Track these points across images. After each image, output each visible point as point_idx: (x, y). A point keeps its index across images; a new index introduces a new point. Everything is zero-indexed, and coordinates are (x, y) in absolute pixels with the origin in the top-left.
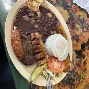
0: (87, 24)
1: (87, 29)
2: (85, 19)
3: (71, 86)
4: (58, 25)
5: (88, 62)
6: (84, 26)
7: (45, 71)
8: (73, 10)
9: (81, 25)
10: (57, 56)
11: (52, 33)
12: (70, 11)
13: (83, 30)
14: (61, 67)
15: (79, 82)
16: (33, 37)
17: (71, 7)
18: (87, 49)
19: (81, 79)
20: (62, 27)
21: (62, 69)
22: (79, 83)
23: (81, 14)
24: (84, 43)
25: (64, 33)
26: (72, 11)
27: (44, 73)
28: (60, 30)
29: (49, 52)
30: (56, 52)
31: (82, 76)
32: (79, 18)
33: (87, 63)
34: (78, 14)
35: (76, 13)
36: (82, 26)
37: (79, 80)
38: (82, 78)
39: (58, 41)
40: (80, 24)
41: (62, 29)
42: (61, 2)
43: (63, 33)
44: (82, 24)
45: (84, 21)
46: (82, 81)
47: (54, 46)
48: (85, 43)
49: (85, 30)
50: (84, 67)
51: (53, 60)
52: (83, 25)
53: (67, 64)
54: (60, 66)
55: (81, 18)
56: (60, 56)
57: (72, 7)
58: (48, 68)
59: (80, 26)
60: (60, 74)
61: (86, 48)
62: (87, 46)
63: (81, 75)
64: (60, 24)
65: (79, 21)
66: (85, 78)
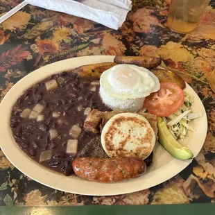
0: (84, 32)
1: (95, 37)
2: (74, 33)
3: (212, 105)
4: (80, 74)
5: (168, 55)
6: (88, 41)
7: (174, 126)
8: (44, 51)
9: (84, 45)
10: (147, 91)
11: (94, 89)
12: (46, 59)
13: (96, 45)
14: (173, 91)
15: (206, 86)
16: (93, 130)
17: (38, 54)
18: (139, 49)
19: (202, 79)
20: (88, 65)
21: (178, 89)
22: (209, 88)
23: (61, 39)
24: (124, 52)
25: (101, 65)
26: (46, 54)
27: (177, 130)
28: (93, 71)
29: (133, 105)
30: (140, 90)
31: (195, 78)
32: (67, 45)
33: (170, 59)
34: (57, 46)
35: (54, 49)
36: (87, 44)
37: (203, 85)
38: (199, 77)
39: (118, 79)
40: (80, 47)
41: (93, 68)
42: (19, 72)
43: (102, 68)
44: (82, 43)
45: (77, 38)
46: (206, 80)
47: (126, 91)
48: (125, 49)
49: (96, 41)
50: (177, 66)
51: (154, 104)
52: (85, 43)
53: (170, 79)
54: (169, 92)
55: (67, 41)
56: (149, 85)
57: (37, 51)
58: (168, 119)
59: (84, 48)
60: (187, 99)
61: (137, 51)
62: (133, 48)
63: (192, 78)
64: (80, 69)
65: (75, 49)
66: (200, 70)
